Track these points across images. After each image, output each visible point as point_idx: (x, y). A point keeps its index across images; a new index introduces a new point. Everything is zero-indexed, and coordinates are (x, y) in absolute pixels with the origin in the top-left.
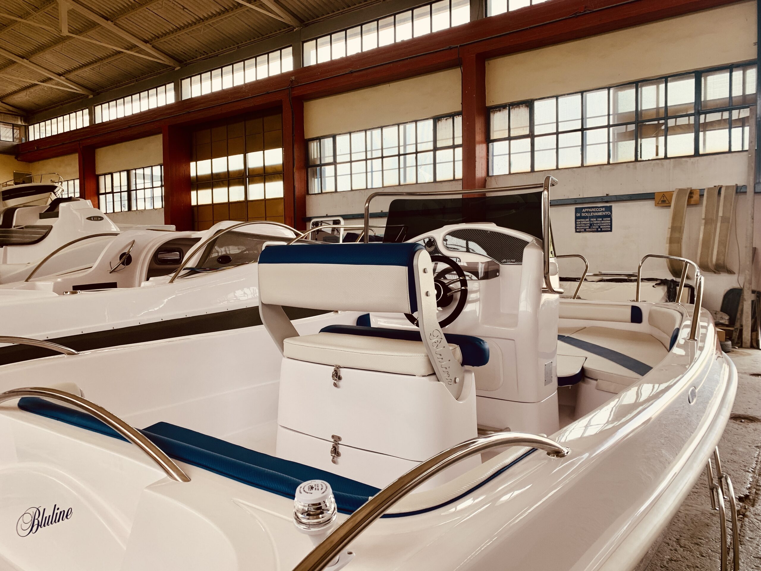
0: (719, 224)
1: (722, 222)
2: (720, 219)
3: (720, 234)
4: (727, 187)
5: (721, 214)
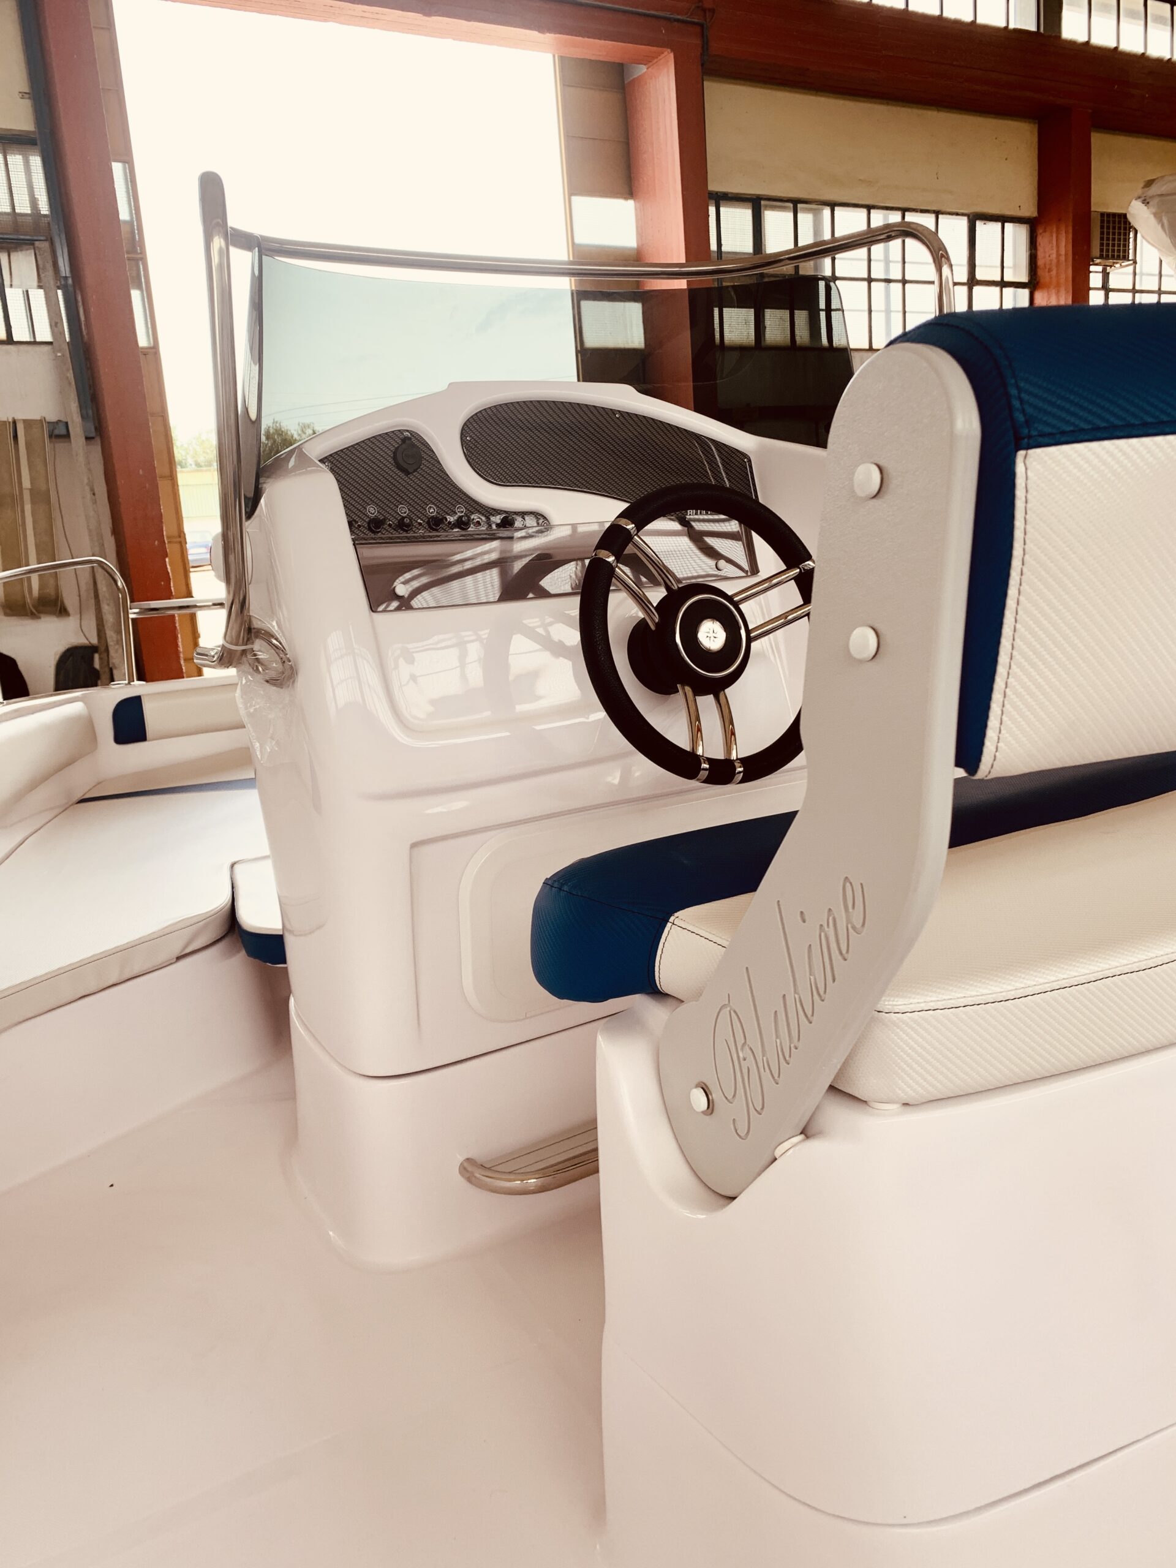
0: (28, 508)
1: (33, 502)
2: (27, 496)
3: (34, 528)
4: (28, 423)
5: (26, 483)
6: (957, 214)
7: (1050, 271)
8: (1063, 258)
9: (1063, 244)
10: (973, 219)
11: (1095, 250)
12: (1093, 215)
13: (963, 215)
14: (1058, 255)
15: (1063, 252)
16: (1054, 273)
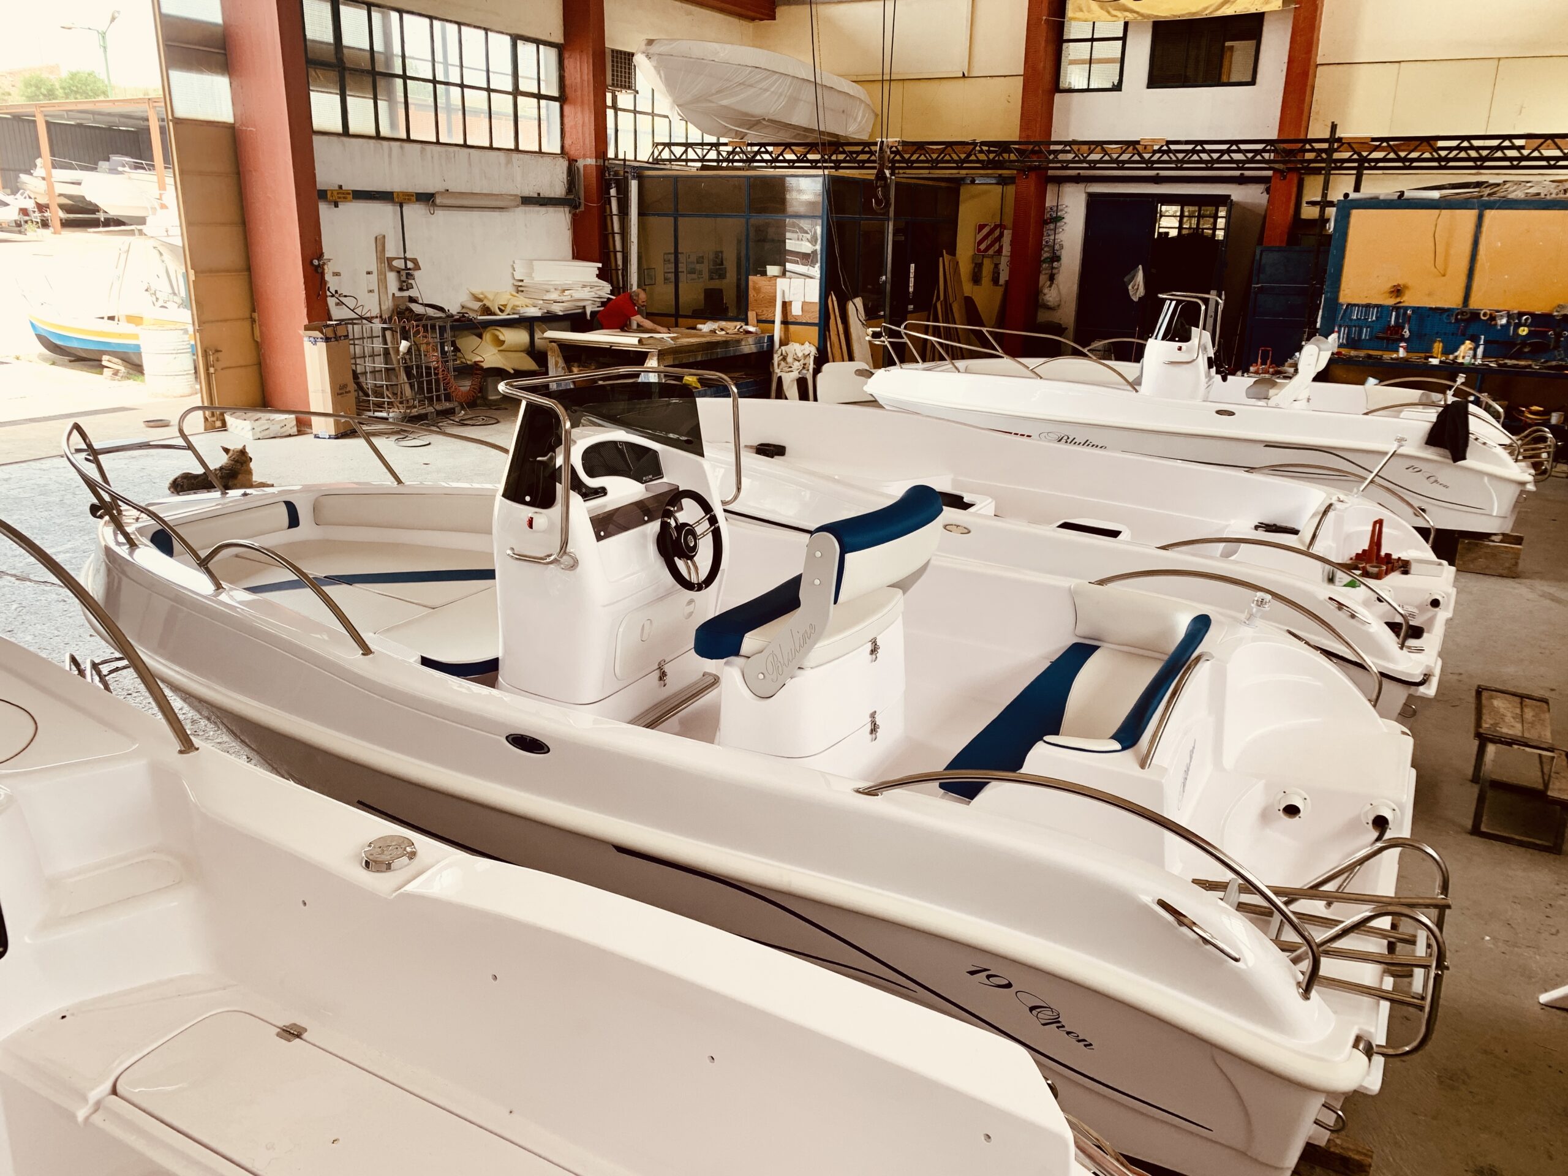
6: (502, 33)
7: (575, 91)
8: (586, 84)
9: (586, 71)
10: (515, 39)
11: (609, 80)
12: (607, 50)
13: (507, 34)
14: (582, 80)
15: (585, 77)
16: (579, 93)
